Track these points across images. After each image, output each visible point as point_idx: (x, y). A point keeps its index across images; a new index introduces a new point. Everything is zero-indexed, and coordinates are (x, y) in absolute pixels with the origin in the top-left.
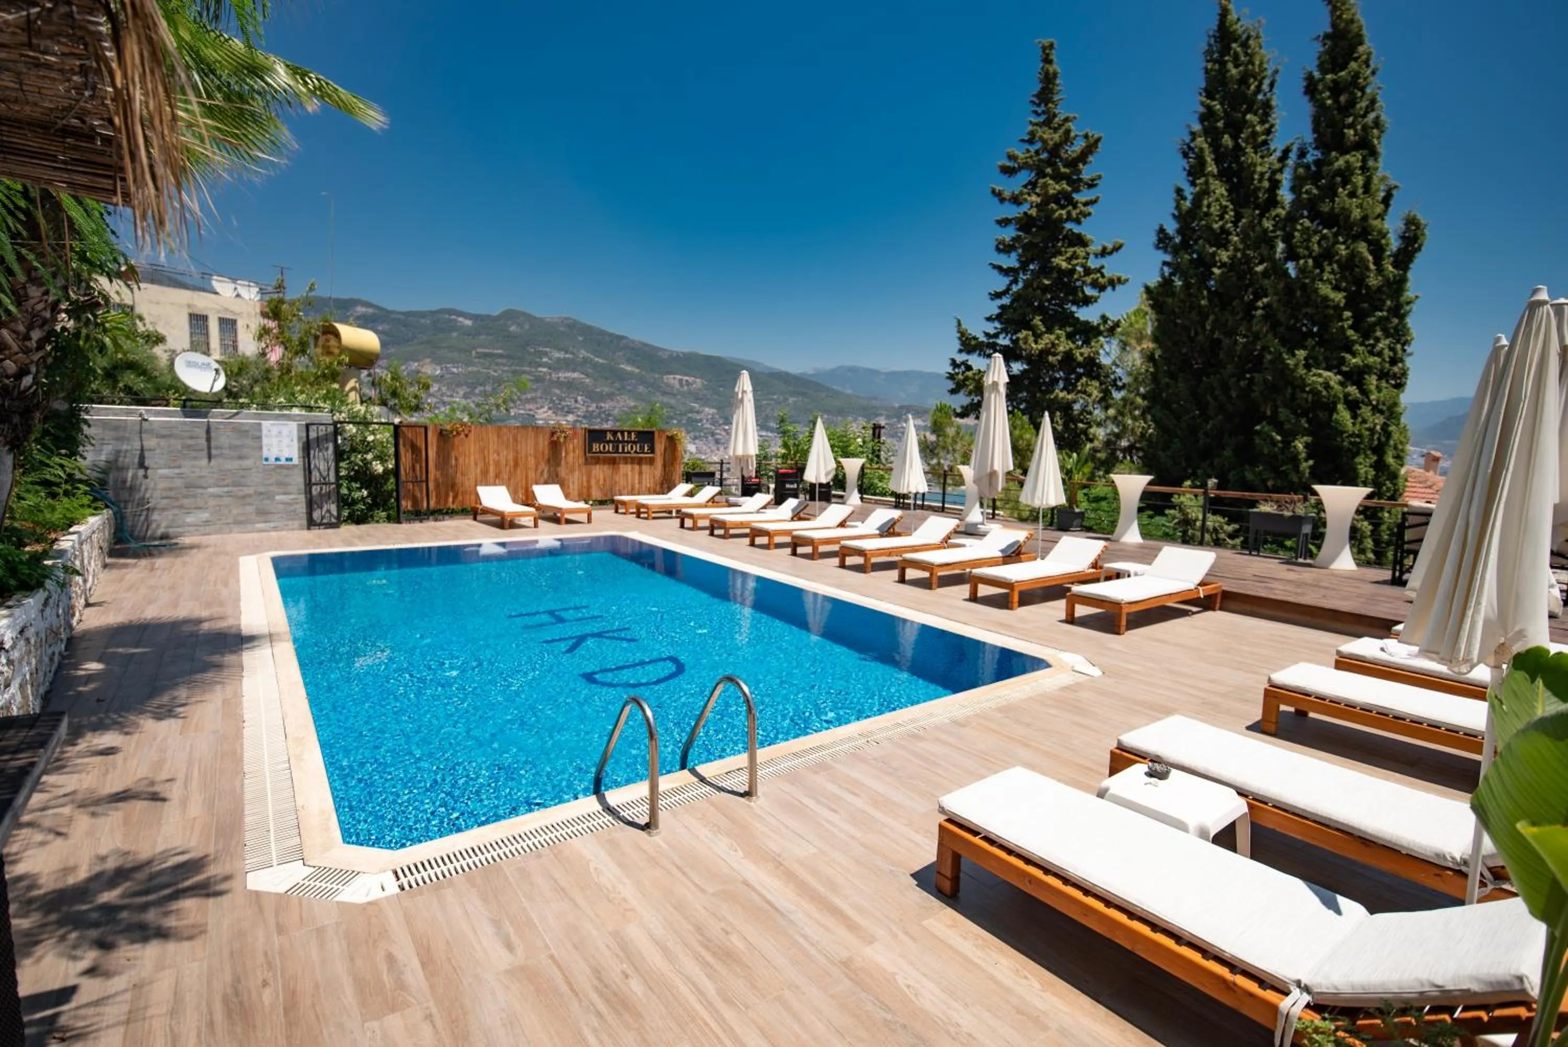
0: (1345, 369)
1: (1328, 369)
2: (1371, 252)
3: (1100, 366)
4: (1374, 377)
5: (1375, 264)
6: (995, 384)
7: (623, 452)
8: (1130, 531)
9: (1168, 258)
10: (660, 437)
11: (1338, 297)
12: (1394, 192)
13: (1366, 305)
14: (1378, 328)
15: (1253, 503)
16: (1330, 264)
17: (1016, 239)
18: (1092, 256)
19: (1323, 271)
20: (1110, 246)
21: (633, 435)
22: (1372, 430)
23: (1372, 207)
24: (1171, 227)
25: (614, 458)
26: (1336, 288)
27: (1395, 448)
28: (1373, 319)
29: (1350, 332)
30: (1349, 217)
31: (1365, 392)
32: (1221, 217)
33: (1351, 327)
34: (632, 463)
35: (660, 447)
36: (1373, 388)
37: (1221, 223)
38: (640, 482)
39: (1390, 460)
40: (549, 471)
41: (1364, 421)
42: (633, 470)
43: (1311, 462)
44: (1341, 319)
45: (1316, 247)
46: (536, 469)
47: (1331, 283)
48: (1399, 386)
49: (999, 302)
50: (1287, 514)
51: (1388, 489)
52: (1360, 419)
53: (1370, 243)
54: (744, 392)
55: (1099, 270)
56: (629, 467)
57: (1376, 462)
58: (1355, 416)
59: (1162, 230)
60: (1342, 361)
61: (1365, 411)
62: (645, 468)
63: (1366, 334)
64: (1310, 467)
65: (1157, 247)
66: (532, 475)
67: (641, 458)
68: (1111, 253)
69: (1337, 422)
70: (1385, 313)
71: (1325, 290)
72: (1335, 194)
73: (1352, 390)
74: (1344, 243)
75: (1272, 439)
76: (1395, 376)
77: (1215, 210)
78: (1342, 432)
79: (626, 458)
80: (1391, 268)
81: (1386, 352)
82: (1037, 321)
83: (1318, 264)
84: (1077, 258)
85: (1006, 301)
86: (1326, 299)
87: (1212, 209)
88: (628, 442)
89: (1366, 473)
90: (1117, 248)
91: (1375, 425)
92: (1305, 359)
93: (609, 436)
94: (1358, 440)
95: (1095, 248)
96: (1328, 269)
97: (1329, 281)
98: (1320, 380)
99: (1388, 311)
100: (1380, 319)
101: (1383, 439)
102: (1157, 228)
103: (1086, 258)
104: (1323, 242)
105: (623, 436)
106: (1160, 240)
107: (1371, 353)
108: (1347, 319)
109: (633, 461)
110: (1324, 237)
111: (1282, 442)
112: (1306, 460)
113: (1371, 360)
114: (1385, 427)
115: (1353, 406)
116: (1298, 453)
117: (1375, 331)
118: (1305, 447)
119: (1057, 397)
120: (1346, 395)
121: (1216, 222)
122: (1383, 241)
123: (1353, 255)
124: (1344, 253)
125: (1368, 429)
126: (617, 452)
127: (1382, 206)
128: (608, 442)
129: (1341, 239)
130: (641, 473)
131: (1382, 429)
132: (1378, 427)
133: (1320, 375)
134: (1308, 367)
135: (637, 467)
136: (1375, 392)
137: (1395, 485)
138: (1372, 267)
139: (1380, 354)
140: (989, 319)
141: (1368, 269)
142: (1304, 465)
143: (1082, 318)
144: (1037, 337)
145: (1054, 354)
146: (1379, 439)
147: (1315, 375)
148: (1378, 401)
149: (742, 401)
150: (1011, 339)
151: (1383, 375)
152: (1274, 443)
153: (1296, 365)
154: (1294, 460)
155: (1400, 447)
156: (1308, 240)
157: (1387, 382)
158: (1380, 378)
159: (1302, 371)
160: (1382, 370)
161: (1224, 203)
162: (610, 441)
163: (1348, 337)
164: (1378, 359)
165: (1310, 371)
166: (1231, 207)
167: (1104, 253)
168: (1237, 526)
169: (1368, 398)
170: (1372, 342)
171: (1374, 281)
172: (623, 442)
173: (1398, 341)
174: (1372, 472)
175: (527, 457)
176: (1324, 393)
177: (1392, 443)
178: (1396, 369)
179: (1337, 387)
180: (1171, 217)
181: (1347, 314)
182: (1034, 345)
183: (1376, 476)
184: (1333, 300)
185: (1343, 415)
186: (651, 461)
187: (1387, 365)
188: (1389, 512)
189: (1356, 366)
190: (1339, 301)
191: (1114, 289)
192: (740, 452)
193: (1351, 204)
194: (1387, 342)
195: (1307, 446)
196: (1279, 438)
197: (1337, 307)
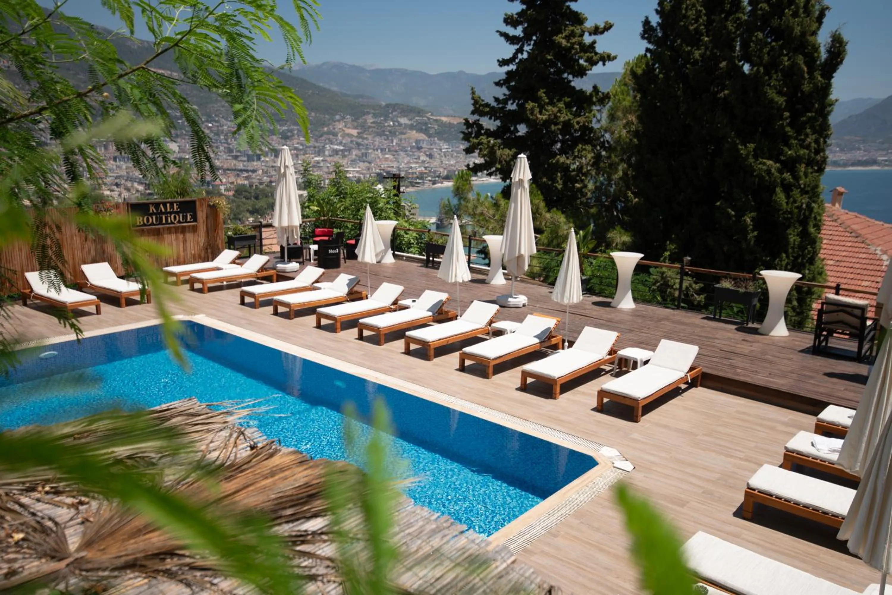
0: (783, 158)
1: (769, 159)
2: (805, 63)
3: (591, 130)
4: (803, 165)
5: (808, 73)
6: (521, 181)
7: (167, 223)
8: (625, 299)
9: (651, 47)
10: (201, 205)
11: (781, 100)
12: (827, 12)
13: (799, 107)
14: (808, 126)
15: (718, 279)
16: (776, 72)
17: (521, 14)
18: (586, 34)
19: (770, 78)
20: (602, 25)
21: (175, 206)
22: (799, 208)
23: (810, 26)
24: (655, 20)
25: (159, 229)
26: (780, 93)
27: (815, 218)
28: (804, 119)
29: (788, 129)
30: (792, 33)
31: (796, 178)
32: (697, 21)
33: (789, 125)
34: (176, 233)
35: (201, 215)
36: (802, 174)
37: (696, 25)
38: (185, 250)
39: (812, 230)
40: (96, 250)
41: (795, 201)
42: (177, 239)
43: (756, 233)
44: (781, 118)
45: (766, 57)
46: (83, 248)
47: (776, 89)
48: (821, 170)
49: (506, 69)
50: (742, 290)
51: (809, 252)
52: (791, 200)
53: (805, 55)
54: (286, 167)
55: (592, 45)
56: (173, 237)
57: (801, 231)
58: (788, 197)
59: (647, 23)
60: (781, 153)
61: (796, 193)
62: (189, 236)
63: (799, 129)
64: (755, 237)
65: (643, 37)
66: (78, 254)
67: (184, 228)
68: (602, 33)
69: (776, 202)
70: (814, 114)
71: (772, 94)
72: (783, 14)
73: (787, 176)
74: (787, 55)
75: (729, 214)
76: (817, 163)
77: (691, 13)
78: (779, 210)
79: (169, 229)
80: (820, 78)
81: (813, 145)
82: (541, 93)
83: (767, 72)
84: (574, 36)
85: (512, 67)
86: (772, 101)
87: (690, 13)
88: (171, 213)
89: (794, 240)
90: (608, 27)
91: (802, 204)
92: (754, 150)
93: (152, 209)
94: (789, 216)
95: (589, 24)
96: (775, 76)
97: (775, 87)
98: (765, 168)
99: (816, 112)
100: (810, 118)
101: (807, 213)
102: (643, 19)
103: (582, 35)
104: (772, 53)
105: (166, 208)
106: (645, 31)
107: (803, 147)
108: (786, 119)
109: (176, 230)
110: (772, 48)
111: (735, 216)
112: (753, 231)
113: (802, 152)
114: (808, 205)
115: (787, 188)
116: (747, 226)
117: (806, 129)
118: (751, 221)
119: (558, 161)
120: (783, 180)
121: (692, 25)
122: (816, 55)
123: (794, 65)
124: (786, 63)
125: (797, 207)
126: (161, 223)
127: (817, 24)
128: (151, 215)
129: (785, 52)
130: (185, 241)
131: (807, 206)
132: (804, 206)
133: (764, 164)
134: (756, 157)
135: (181, 236)
136: (803, 177)
137: (813, 248)
138: (806, 76)
139: (808, 147)
140: (498, 84)
141: (803, 78)
142: (750, 236)
143: (578, 88)
144: (542, 108)
145: (556, 124)
146: (804, 214)
147: (760, 163)
148: (805, 185)
149: (285, 175)
150: (518, 105)
151: (810, 163)
152: (729, 216)
153: (748, 155)
154: (744, 230)
155: (818, 218)
156: (761, 50)
157: (812, 168)
158: (807, 165)
159: (751, 160)
160: (809, 159)
161: (699, 8)
162: (153, 213)
163: (786, 133)
164: (807, 152)
165: (757, 160)
166: (704, 11)
167: (596, 31)
168: (702, 285)
169: (798, 182)
170: (803, 137)
171: (806, 87)
172: (166, 213)
173: (821, 136)
174: (798, 239)
175: (72, 237)
176: (767, 178)
177: (813, 215)
178: (818, 158)
179: (777, 174)
180: (654, 12)
181: (787, 114)
182: (539, 116)
183: (801, 242)
184: (777, 103)
185: (780, 196)
186: (194, 229)
187: (813, 155)
188: (809, 269)
189: (791, 157)
190: (781, 104)
191: (604, 64)
192: (285, 223)
193: (793, 23)
194: (814, 137)
195: (753, 219)
196: (733, 213)
197: (779, 109)
